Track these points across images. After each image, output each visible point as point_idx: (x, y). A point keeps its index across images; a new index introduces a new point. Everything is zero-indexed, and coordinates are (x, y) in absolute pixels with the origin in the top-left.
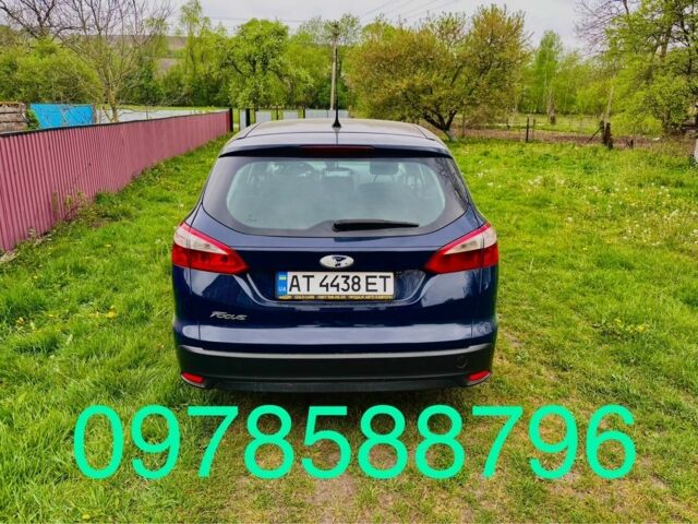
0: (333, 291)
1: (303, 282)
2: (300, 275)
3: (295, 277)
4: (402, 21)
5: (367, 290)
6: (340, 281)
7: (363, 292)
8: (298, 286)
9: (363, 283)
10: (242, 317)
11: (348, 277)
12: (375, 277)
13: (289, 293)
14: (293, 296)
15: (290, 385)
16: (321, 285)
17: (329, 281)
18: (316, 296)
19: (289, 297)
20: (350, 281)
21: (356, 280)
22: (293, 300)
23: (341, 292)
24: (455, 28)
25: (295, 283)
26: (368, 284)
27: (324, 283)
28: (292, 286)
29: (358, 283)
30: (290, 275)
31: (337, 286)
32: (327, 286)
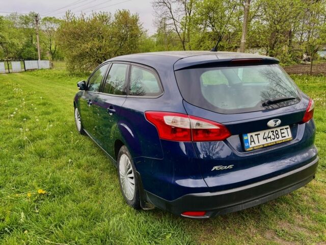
0: (269, 141)
1: (255, 138)
2: (253, 134)
3: (252, 136)
4: (83, 14)
5: (282, 137)
6: (271, 134)
7: (281, 138)
8: (254, 141)
9: (280, 134)
10: (230, 167)
11: (273, 131)
12: (283, 129)
13: (250, 146)
14: (253, 147)
15: (258, 200)
16: (264, 139)
17: (266, 135)
18: (263, 145)
19: (252, 149)
20: (274, 134)
21: (277, 132)
22: (254, 150)
23: (273, 141)
24: (106, 20)
25: (252, 140)
26: (282, 133)
27: (265, 137)
28: (251, 142)
29: (278, 134)
30: (249, 135)
31: (270, 137)
32: (266, 138)
